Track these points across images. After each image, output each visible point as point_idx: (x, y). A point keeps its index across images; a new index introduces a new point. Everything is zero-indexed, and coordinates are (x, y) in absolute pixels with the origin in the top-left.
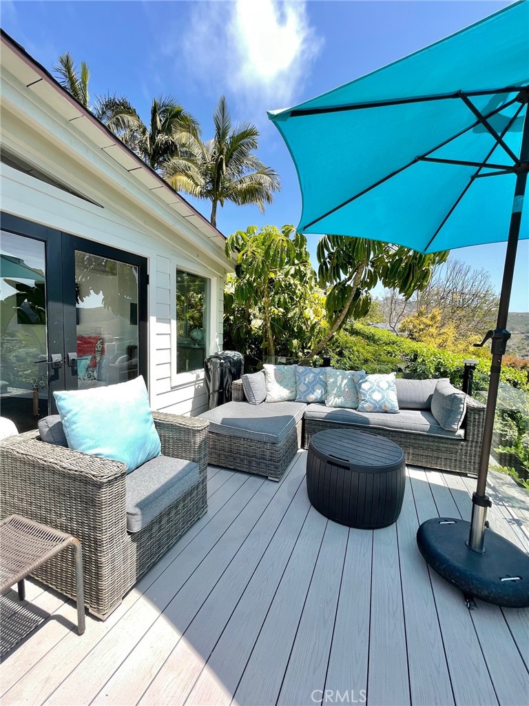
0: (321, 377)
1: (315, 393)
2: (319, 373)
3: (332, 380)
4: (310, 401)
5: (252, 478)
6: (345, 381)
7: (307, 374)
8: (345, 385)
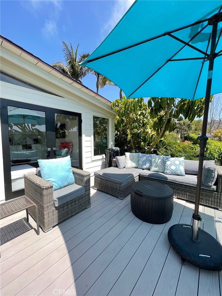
0: (150, 158)
1: (146, 165)
2: (149, 157)
3: (153, 160)
4: (144, 168)
5: (113, 197)
6: (160, 160)
7: (143, 157)
8: (159, 162)
